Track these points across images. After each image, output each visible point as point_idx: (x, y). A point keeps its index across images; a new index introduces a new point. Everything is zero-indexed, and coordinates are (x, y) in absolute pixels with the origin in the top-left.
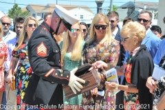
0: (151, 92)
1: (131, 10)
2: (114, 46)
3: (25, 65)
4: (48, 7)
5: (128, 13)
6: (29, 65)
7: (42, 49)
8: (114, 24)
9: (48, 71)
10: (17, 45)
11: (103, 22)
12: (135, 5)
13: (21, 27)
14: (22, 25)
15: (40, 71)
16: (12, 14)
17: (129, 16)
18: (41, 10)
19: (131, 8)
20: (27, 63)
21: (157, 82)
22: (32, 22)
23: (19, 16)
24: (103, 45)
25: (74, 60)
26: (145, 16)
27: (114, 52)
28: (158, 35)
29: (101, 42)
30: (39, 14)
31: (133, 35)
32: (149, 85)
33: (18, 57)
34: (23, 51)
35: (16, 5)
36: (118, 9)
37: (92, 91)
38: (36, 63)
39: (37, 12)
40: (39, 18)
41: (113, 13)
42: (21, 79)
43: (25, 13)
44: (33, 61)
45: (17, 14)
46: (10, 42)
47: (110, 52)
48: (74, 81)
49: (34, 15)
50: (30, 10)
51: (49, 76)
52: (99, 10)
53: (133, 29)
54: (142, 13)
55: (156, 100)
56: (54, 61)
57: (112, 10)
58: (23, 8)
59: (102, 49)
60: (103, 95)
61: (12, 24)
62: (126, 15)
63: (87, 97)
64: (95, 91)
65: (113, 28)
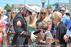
0: (66, 41)
1: (57, 6)
2: (50, 22)
3: (12, 30)
4: (21, 5)
5: (56, 7)
6: (13, 30)
7: (19, 23)
8: (50, 12)
9: (22, 32)
10: (8, 21)
11: (44, 11)
12: (59, 4)
13: (9, 14)
14: (10, 13)
15: (18, 32)
16: (6, 8)
17: (56, 9)
18: (18, 6)
19: (57, 5)
20: (12, 29)
21: (68, 37)
22: (14, 12)
23: (9, 9)
24: (45, 21)
25: (33, 28)
26: (63, 9)
27: (50, 24)
28: (69, 17)
29: (44, 20)
30: (17, 8)
31: (56, 17)
32: (65, 38)
33: (8, 27)
34: (11, 24)
35: (8, 4)
36: (51, 6)
37: (40, 41)
38: (17, 29)
39: (16, 7)
40: (17, 10)
41: (49, 7)
42: (10, 36)
43: (11, 8)
44: (15, 28)
45: (8, 8)
46: (5, 20)
47: (48, 24)
48: (33, 37)
49: (15, 9)
50: (14, 6)
51: (22, 34)
52: (43, 6)
53: (56, 14)
54: (62, 7)
55: (68, 45)
56: (24, 28)
57: (49, 6)
58: (11, 6)
59: (44, 23)
60: (45, 43)
61: (6, 13)
62: (55, 8)
63: (38, 43)
64: (41, 41)
65: (49, 14)
